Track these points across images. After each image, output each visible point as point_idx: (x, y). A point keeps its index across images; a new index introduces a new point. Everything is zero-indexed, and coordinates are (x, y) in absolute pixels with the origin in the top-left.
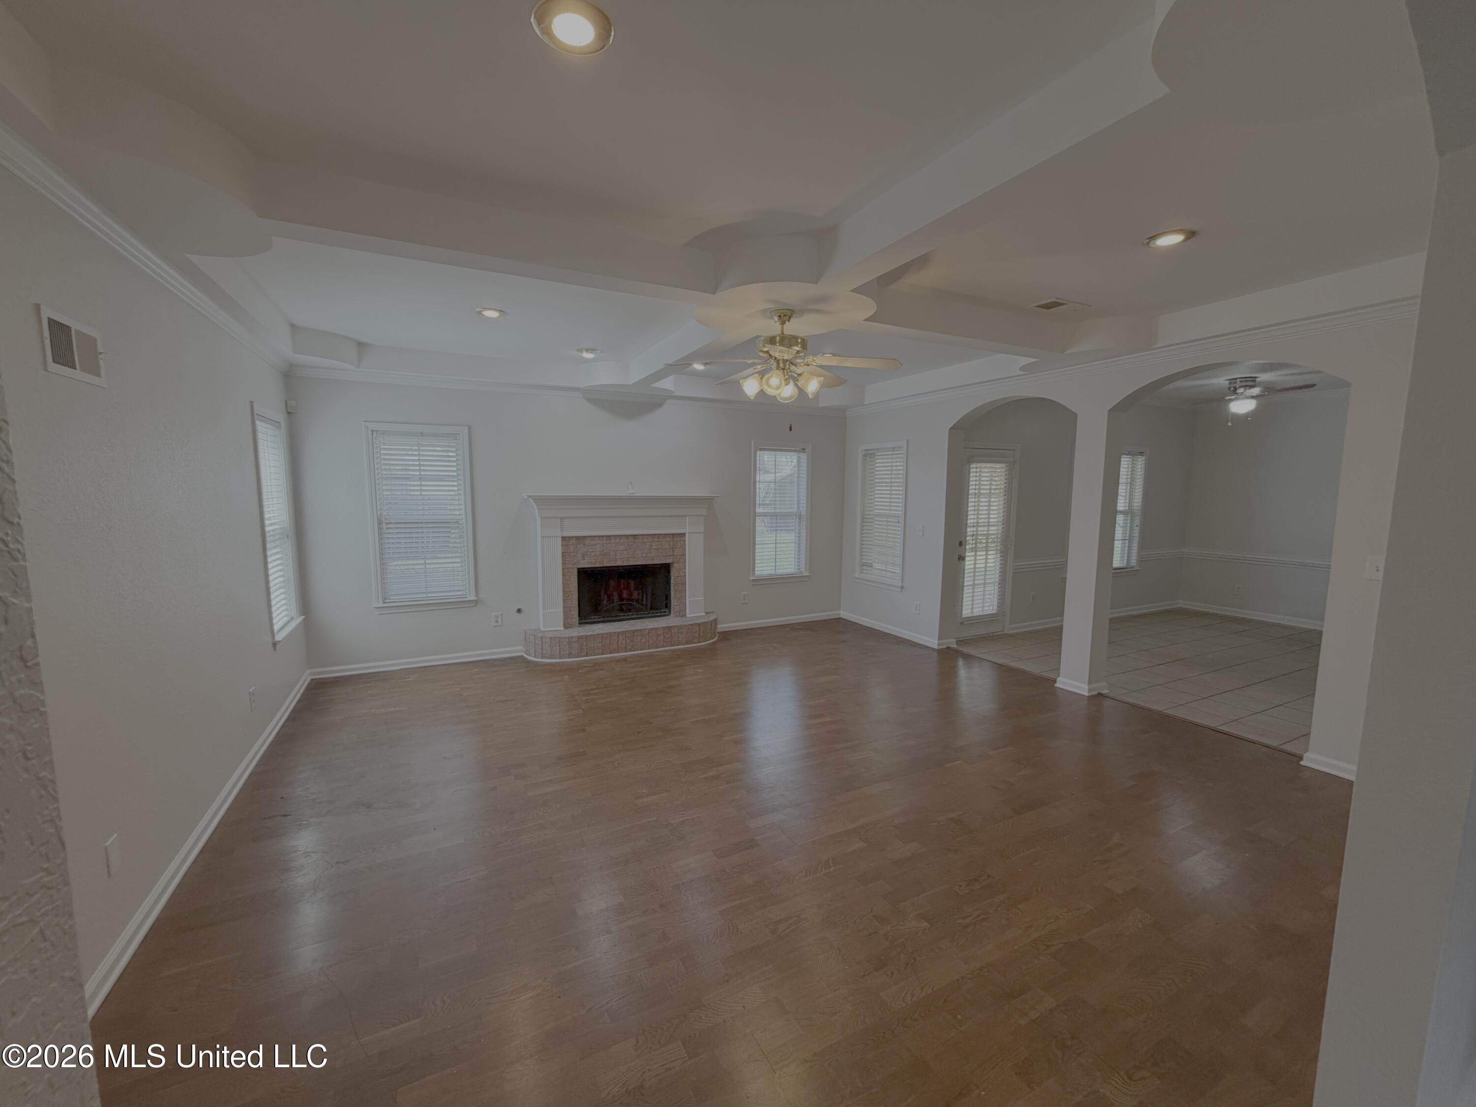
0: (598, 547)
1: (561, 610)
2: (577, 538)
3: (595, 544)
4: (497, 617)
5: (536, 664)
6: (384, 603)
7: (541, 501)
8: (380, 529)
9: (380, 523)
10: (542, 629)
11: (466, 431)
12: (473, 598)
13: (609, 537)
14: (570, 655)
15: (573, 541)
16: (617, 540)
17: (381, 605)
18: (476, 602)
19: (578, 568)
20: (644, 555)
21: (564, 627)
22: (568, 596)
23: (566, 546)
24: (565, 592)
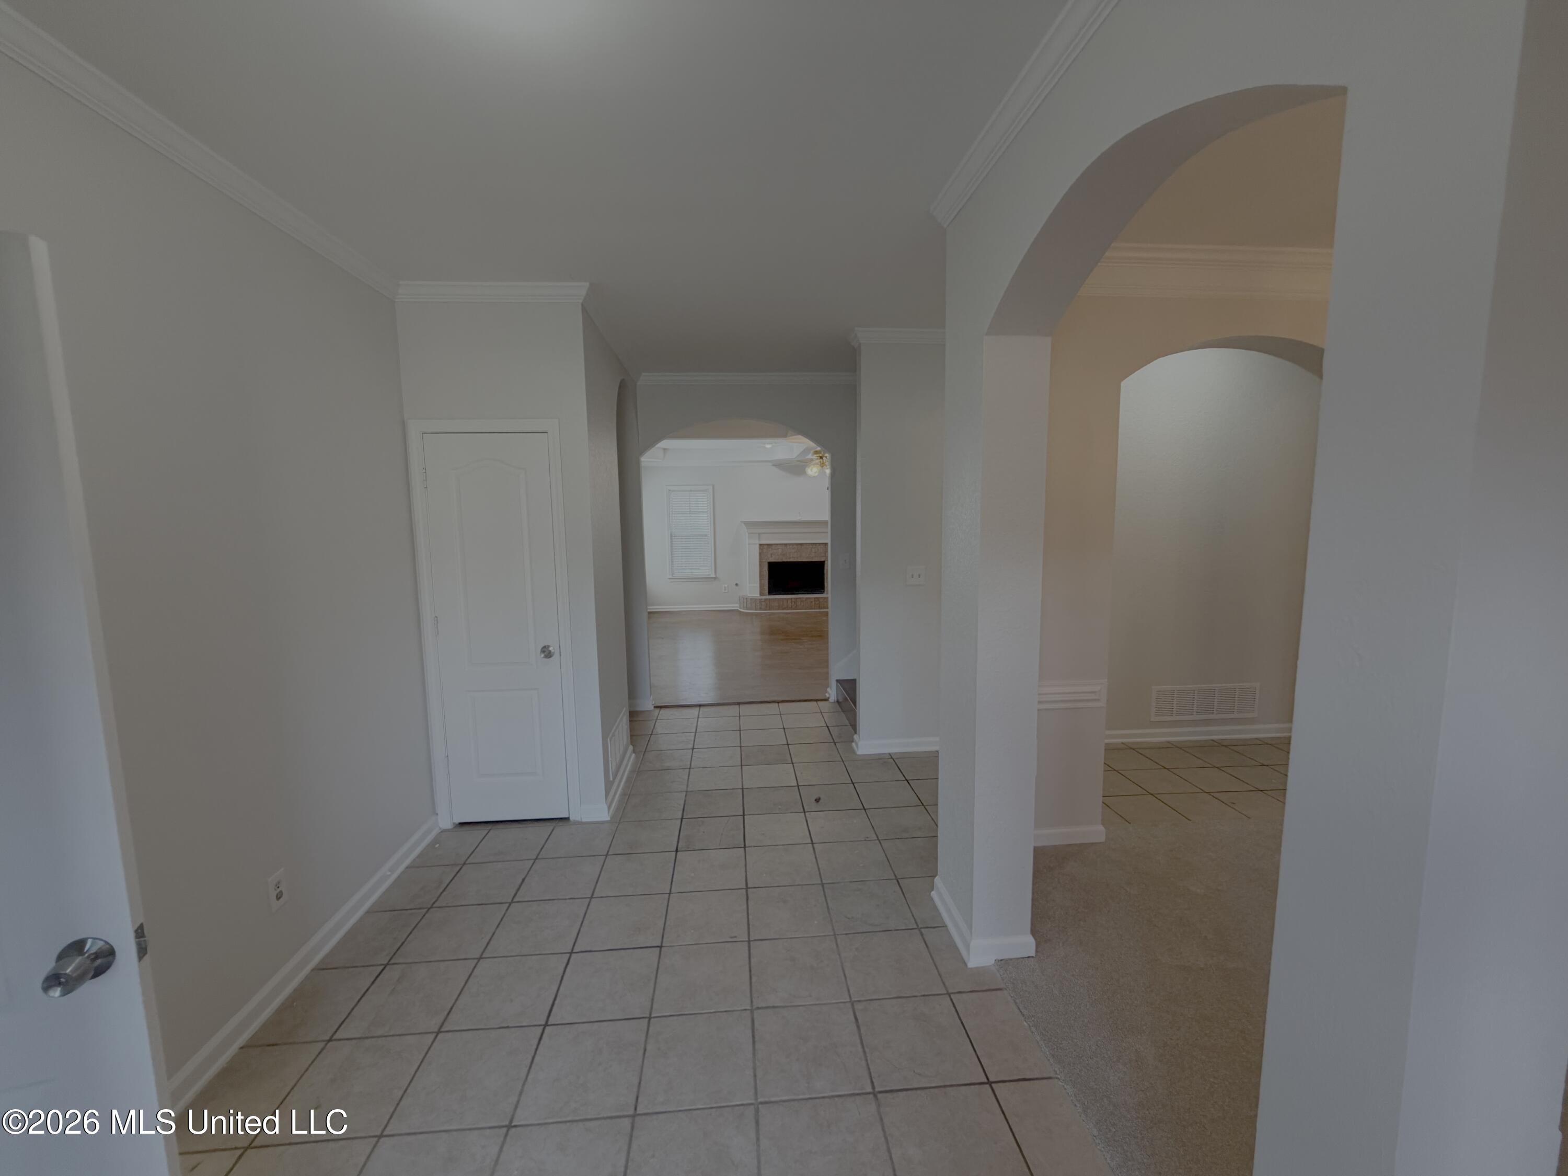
0: (780, 550)
1: (758, 585)
2: (768, 545)
3: (778, 549)
4: (725, 588)
5: (743, 612)
6: (673, 576)
7: (749, 524)
8: (671, 539)
9: (671, 536)
10: (748, 595)
11: (711, 487)
12: (713, 576)
13: (786, 545)
14: (761, 609)
15: (765, 547)
16: (791, 547)
17: (671, 577)
18: (715, 578)
19: (769, 563)
20: (807, 556)
21: (759, 595)
22: (763, 578)
23: (763, 549)
24: (761, 575)
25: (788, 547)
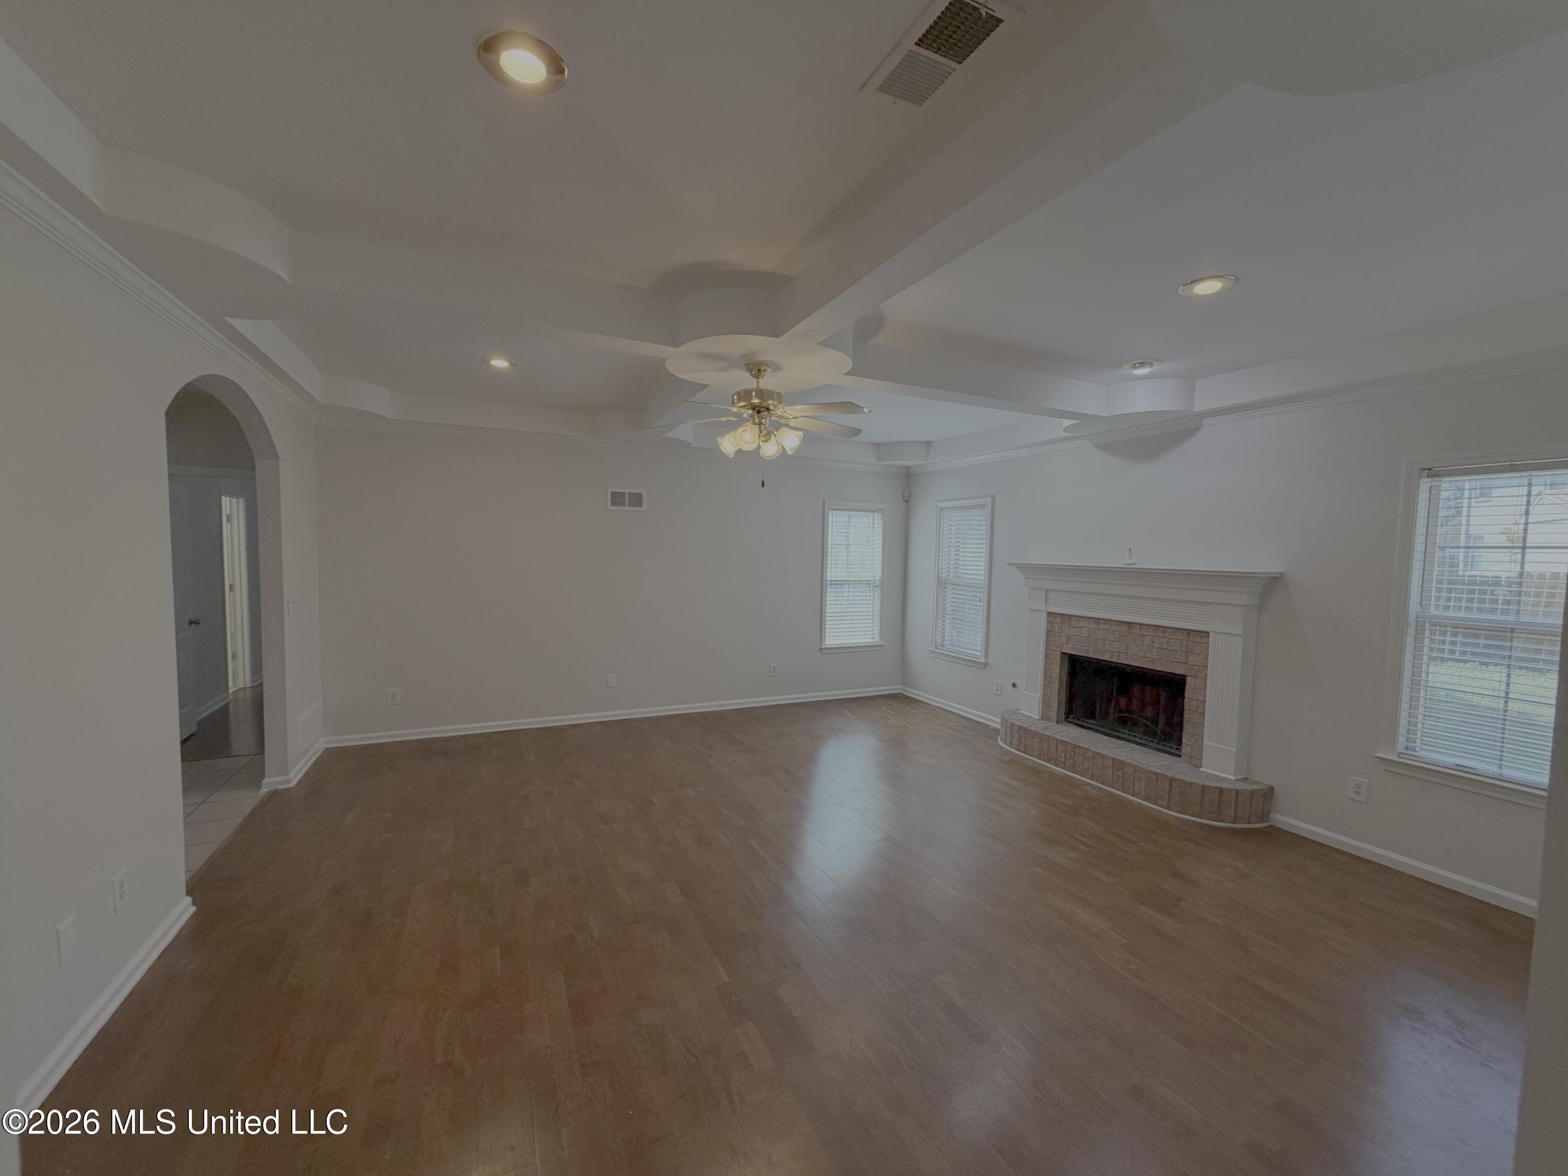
1: (1039, 696)
2: (1064, 617)
3: (1083, 628)
4: (998, 685)
8: (939, 588)
9: (940, 583)
11: (990, 504)
13: (1097, 620)
15: (1059, 619)
16: (1107, 626)
17: (934, 649)
19: (1062, 653)
20: (1141, 654)
21: (1040, 717)
22: (1049, 683)
23: (1052, 623)
24: (1046, 676)
25: (1102, 626)
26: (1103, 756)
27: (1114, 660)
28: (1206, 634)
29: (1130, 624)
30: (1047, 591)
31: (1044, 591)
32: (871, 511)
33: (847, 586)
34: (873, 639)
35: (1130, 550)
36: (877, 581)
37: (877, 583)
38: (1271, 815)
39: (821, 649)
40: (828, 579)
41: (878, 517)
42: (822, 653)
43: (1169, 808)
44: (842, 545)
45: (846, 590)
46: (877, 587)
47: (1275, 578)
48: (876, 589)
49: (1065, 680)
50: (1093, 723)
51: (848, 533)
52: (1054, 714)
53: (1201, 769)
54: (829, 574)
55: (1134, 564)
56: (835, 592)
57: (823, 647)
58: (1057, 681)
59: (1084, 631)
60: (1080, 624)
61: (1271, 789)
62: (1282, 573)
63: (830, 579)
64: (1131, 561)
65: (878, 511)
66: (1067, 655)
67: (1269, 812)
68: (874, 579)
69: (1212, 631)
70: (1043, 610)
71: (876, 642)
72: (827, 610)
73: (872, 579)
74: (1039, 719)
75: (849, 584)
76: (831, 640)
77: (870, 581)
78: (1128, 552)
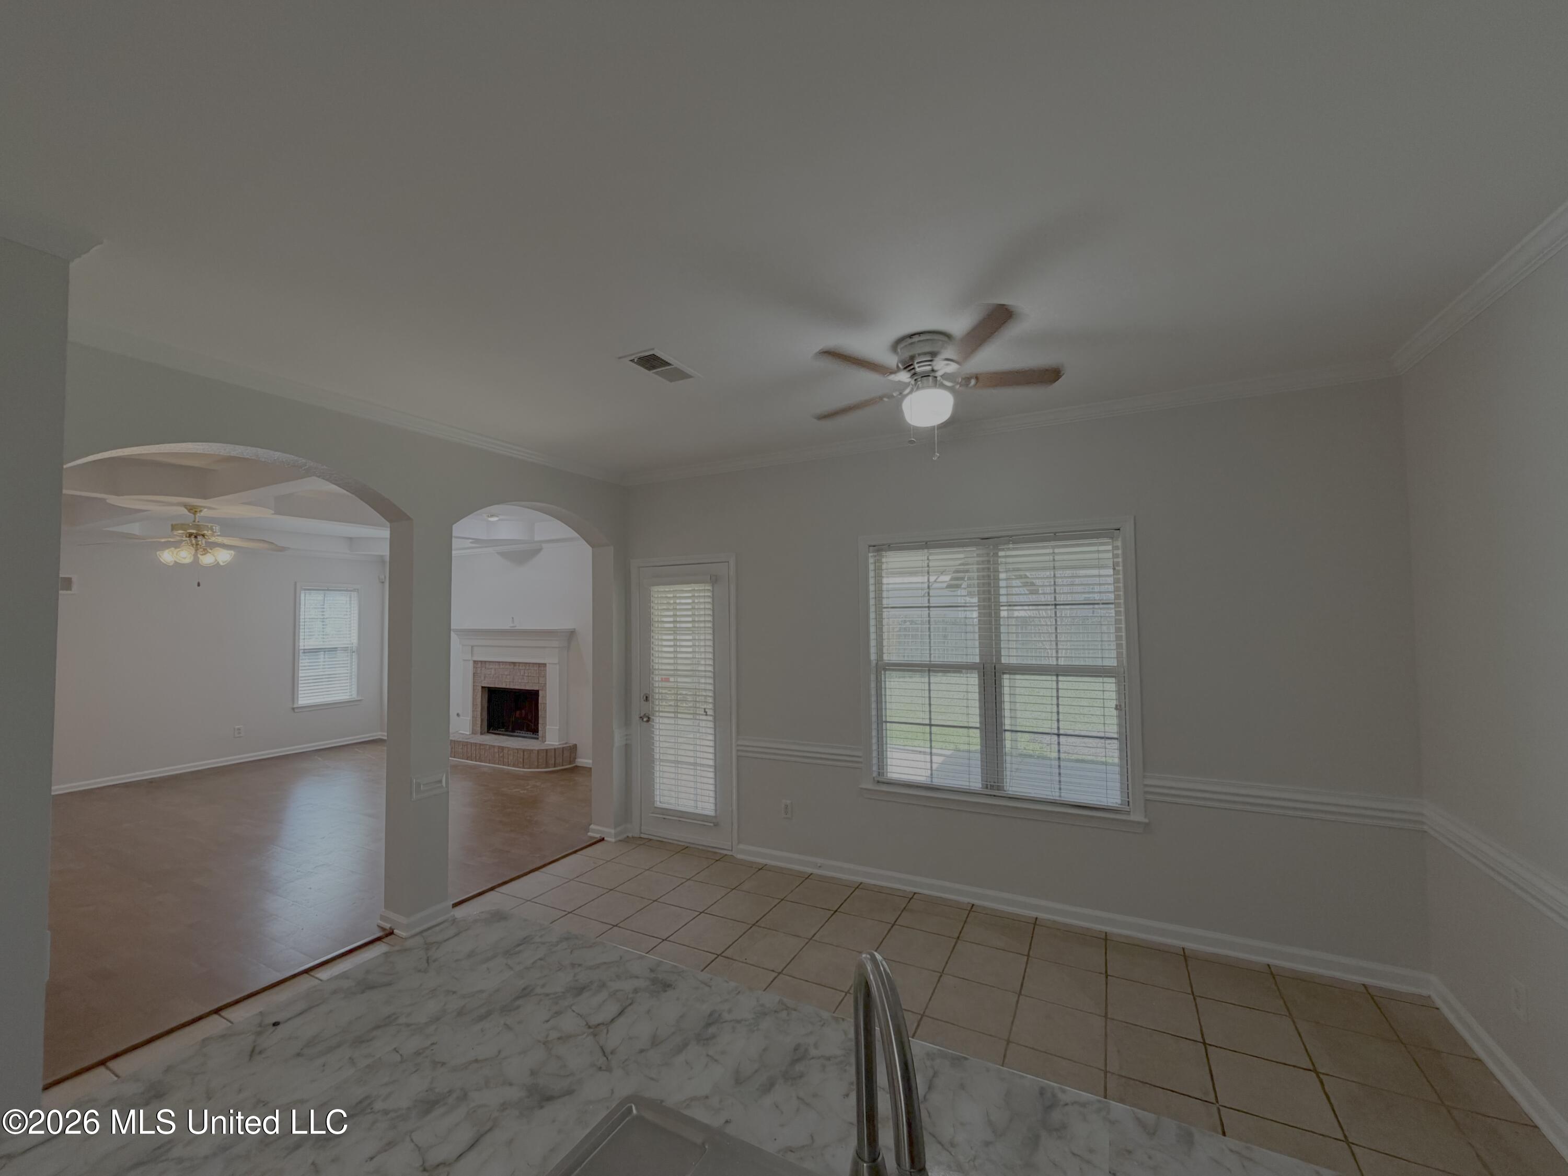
1: (470, 718)
2: (481, 662)
13: (499, 663)
15: (480, 665)
16: (504, 666)
19: (482, 687)
20: (520, 681)
21: (471, 733)
22: (476, 708)
23: (476, 668)
24: (474, 705)
25: (501, 667)
26: (494, 747)
27: (508, 687)
28: (545, 665)
29: (514, 663)
30: (472, 647)
31: (470, 647)
32: (347, 590)
33: (322, 653)
34: (351, 695)
35: (513, 618)
36: (354, 647)
37: (354, 649)
38: (577, 760)
39: (293, 709)
40: (301, 648)
41: (354, 594)
42: (294, 711)
43: (524, 768)
44: (317, 619)
45: (322, 656)
46: (353, 652)
47: (572, 632)
48: (354, 654)
49: (486, 705)
50: (502, 731)
51: (324, 608)
52: (479, 729)
53: (545, 743)
54: (301, 644)
55: (515, 627)
56: (309, 659)
57: (295, 706)
58: (480, 706)
59: (493, 671)
60: (491, 667)
61: (575, 746)
62: (575, 629)
63: (303, 648)
64: (512, 625)
65: (354, 590)
66: (487, 688)
67: (575, 758)
68: (351, 646)
69: (549, 663)
70: (470, 659)
71: (355, 698)
72: (300, 675)
73: (349, 646)
74: (470, 734)
75: (325, 652)
76: (303, 700)
77: (348, 647)
78: (511, 619)
